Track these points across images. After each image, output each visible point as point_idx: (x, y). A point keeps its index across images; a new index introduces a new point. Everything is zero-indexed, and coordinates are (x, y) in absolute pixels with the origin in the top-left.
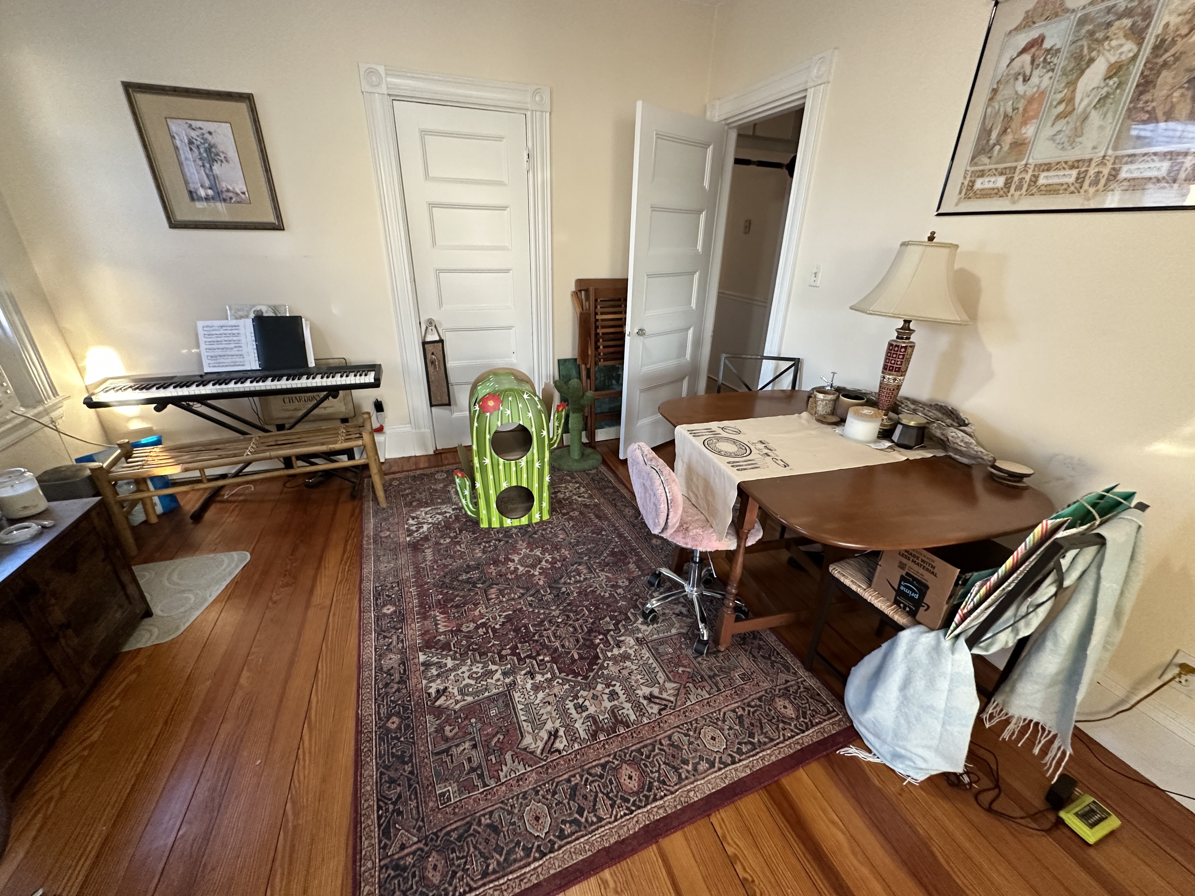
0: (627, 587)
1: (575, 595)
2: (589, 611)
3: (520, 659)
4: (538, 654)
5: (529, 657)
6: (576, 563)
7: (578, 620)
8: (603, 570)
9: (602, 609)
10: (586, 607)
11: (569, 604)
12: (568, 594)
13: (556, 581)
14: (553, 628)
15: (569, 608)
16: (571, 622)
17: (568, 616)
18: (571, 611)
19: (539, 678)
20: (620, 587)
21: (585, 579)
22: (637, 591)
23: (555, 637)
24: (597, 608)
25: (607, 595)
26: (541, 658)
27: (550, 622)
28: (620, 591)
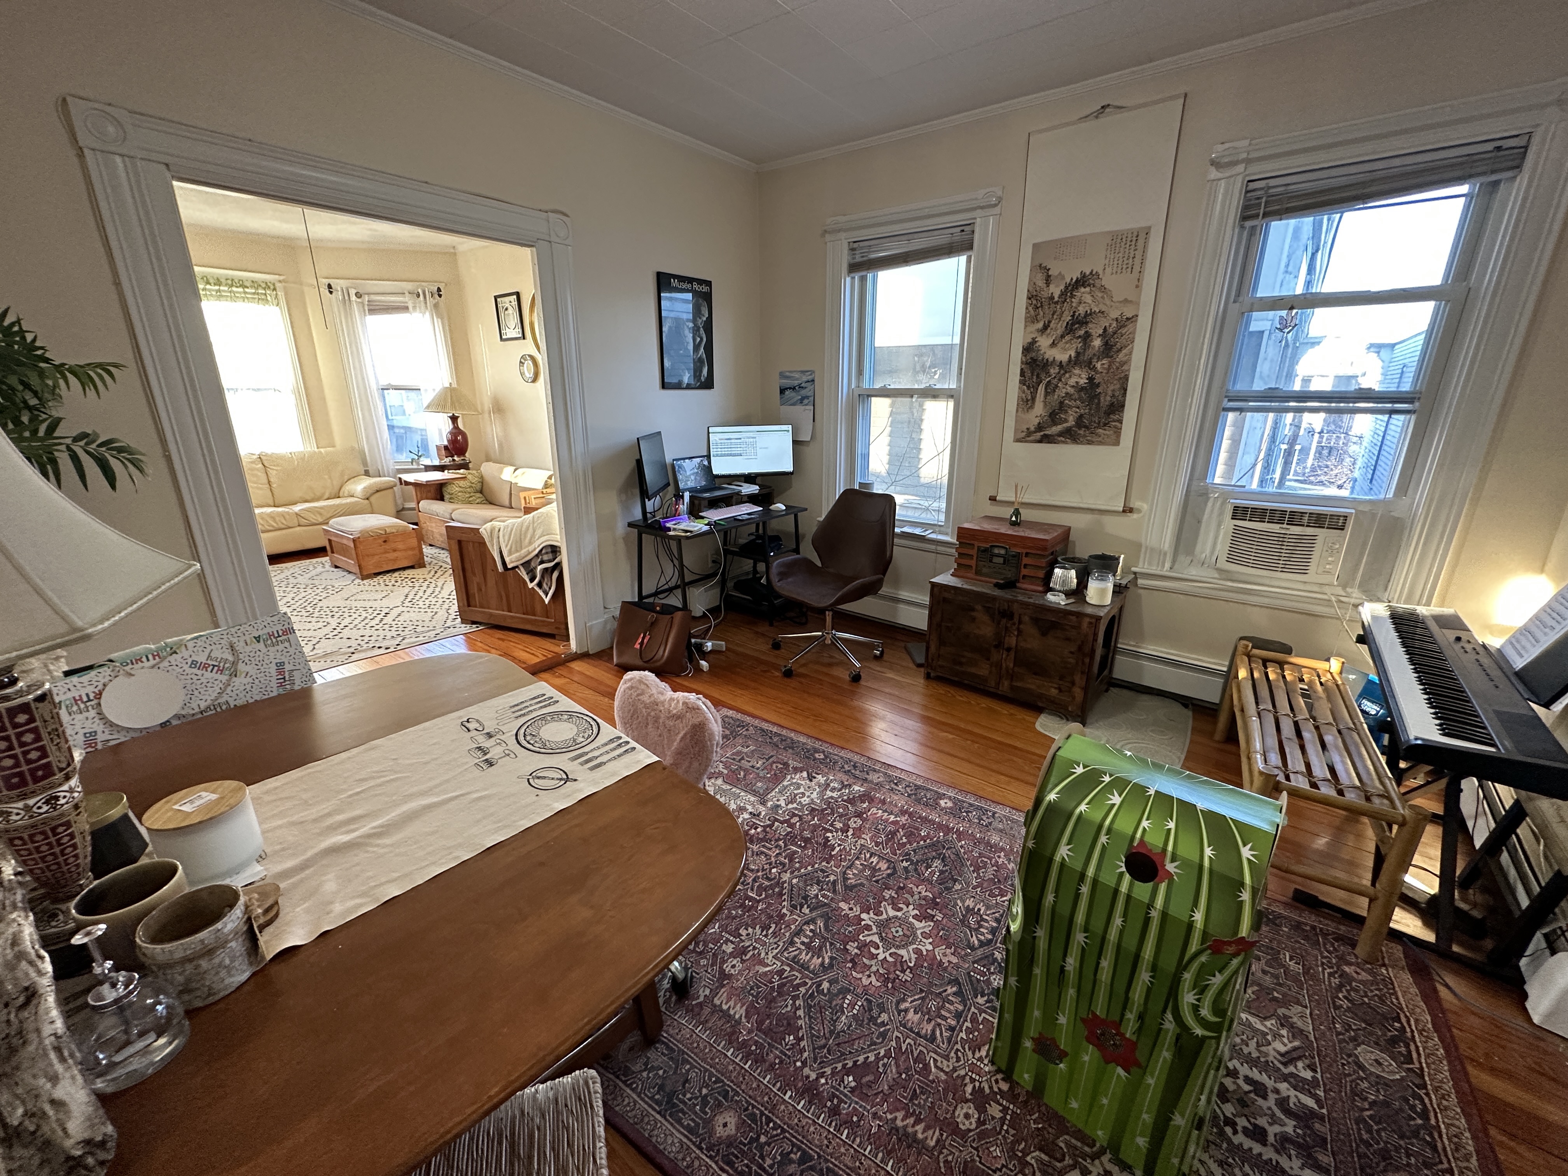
0: (724, 961)
1: (784, 911)
2: (751, 899)
3: (777, 820)
4: (764, 831)
5: (771, 826)
6: (831, 965)
7: (754, 880)
8: (781, 973)
9: (735, 908)
10: (759, 901)
11: (781, 894)
12: (794, 907)
13: (827, 918)
14: (773, 859)
15: (777, 890)
16: (760, 874)
17: (768, 879)
18: (772, 887)
19: (746, 816)
20: (732, 955)
21: (792, 943)
22: (703, 962)
23: (762, 853)
24: (743, 906)
25: (743, 932)
26: (759, 830)
27: (784, 865)
28: (729, 948)
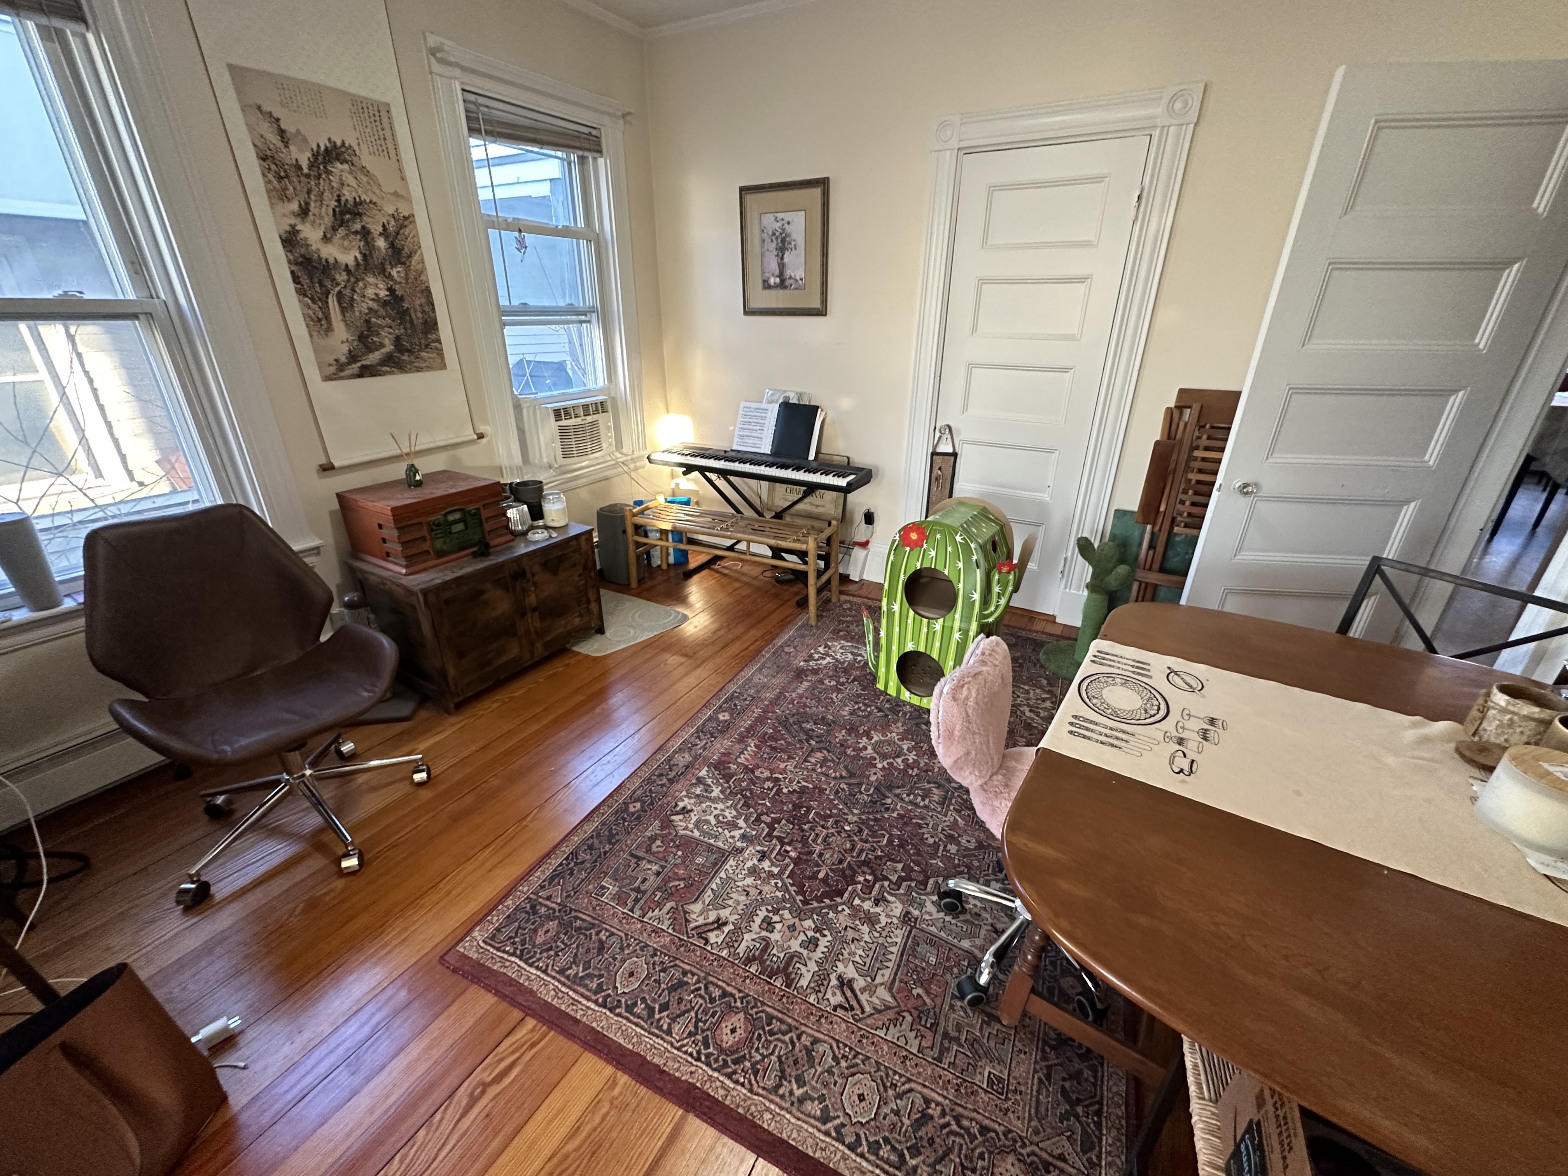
0: (967, 849)
1: (895, 815)
2: (890, 842)
3: (770, 835)
4: (789, 844)
5: (779, 839)
6: (935, 783)
7: (866, 842)
8: (958, 811)
9: (907, 852)
10: (891, 835)
11: (876, 820)
12: (887, 809)
13: (890, 788)
14: (832, 831)
15: (872, 823)
16: (856, 838)
17: (861, 831)
18: (870, 828)
19: (766, 864)
20: (958, 844)
21: (925, 807)
22: (976, 863)
23: (824, 840)
24: (901, 846)
25: (931, 841)
26: (788, 848)
27: (836, 822)
28: (953, 848)
